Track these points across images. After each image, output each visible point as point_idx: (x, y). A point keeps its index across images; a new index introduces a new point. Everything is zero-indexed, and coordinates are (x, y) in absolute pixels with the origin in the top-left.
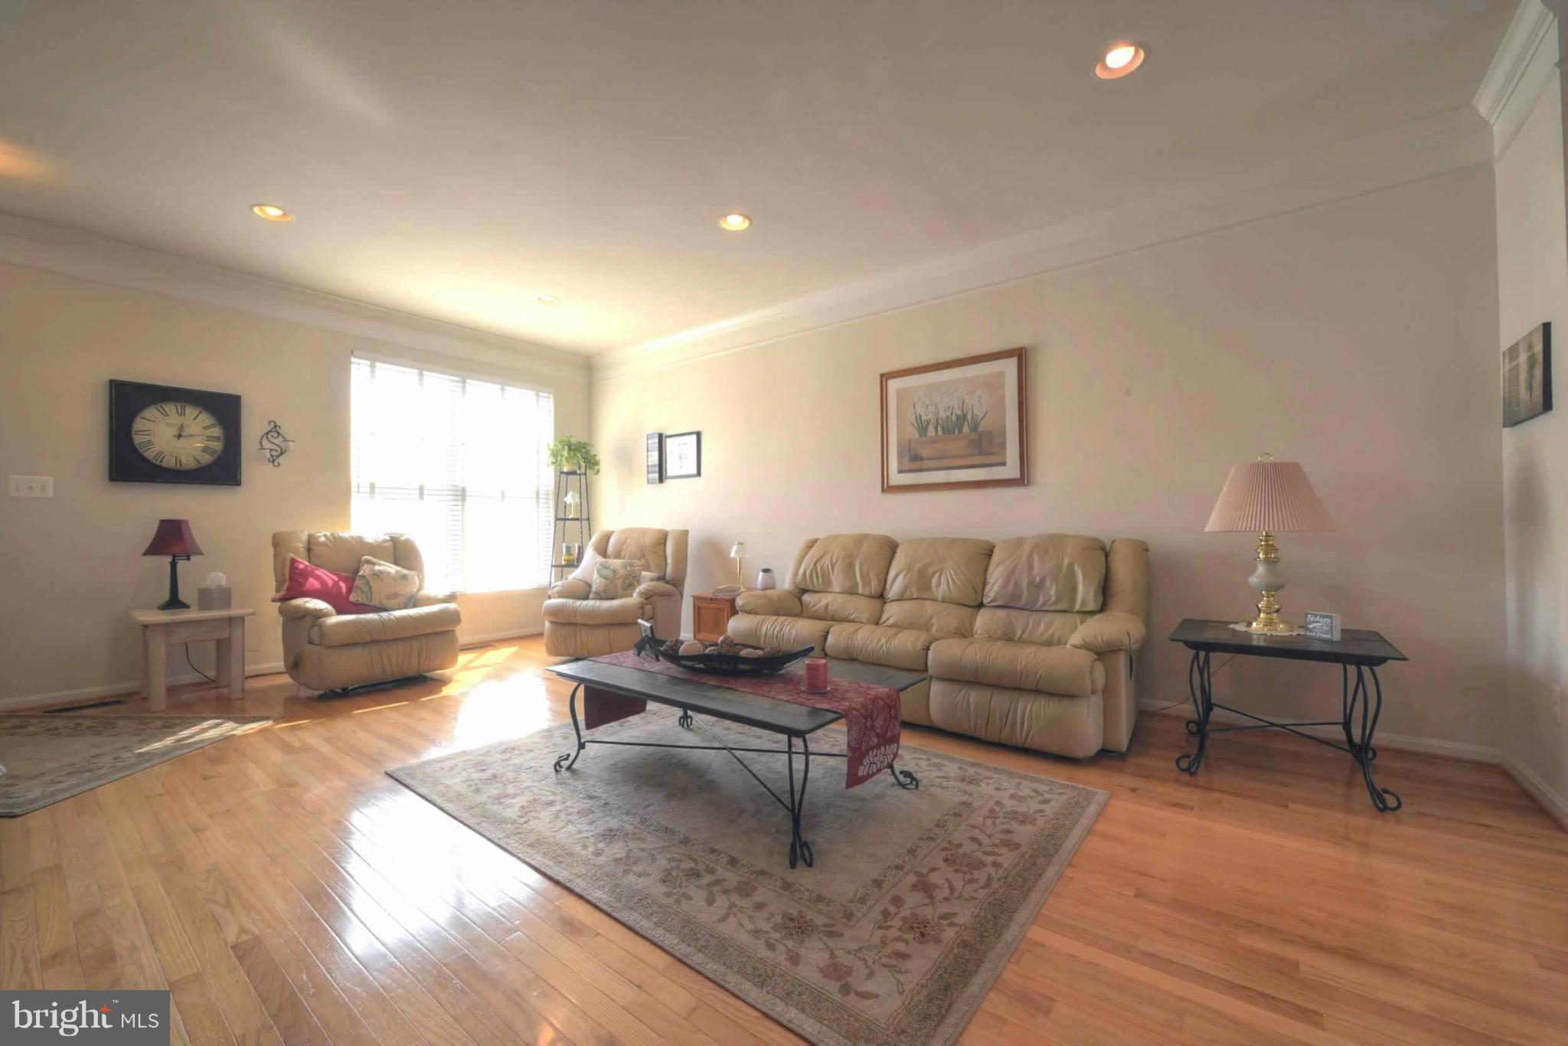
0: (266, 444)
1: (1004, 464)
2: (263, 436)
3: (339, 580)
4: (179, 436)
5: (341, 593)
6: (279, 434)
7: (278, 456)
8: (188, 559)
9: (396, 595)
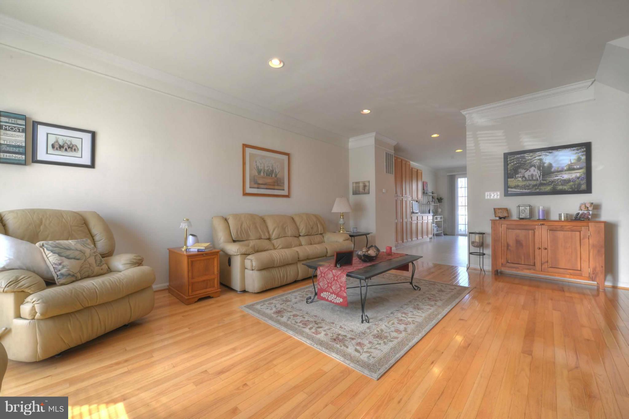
1: (284, 190)
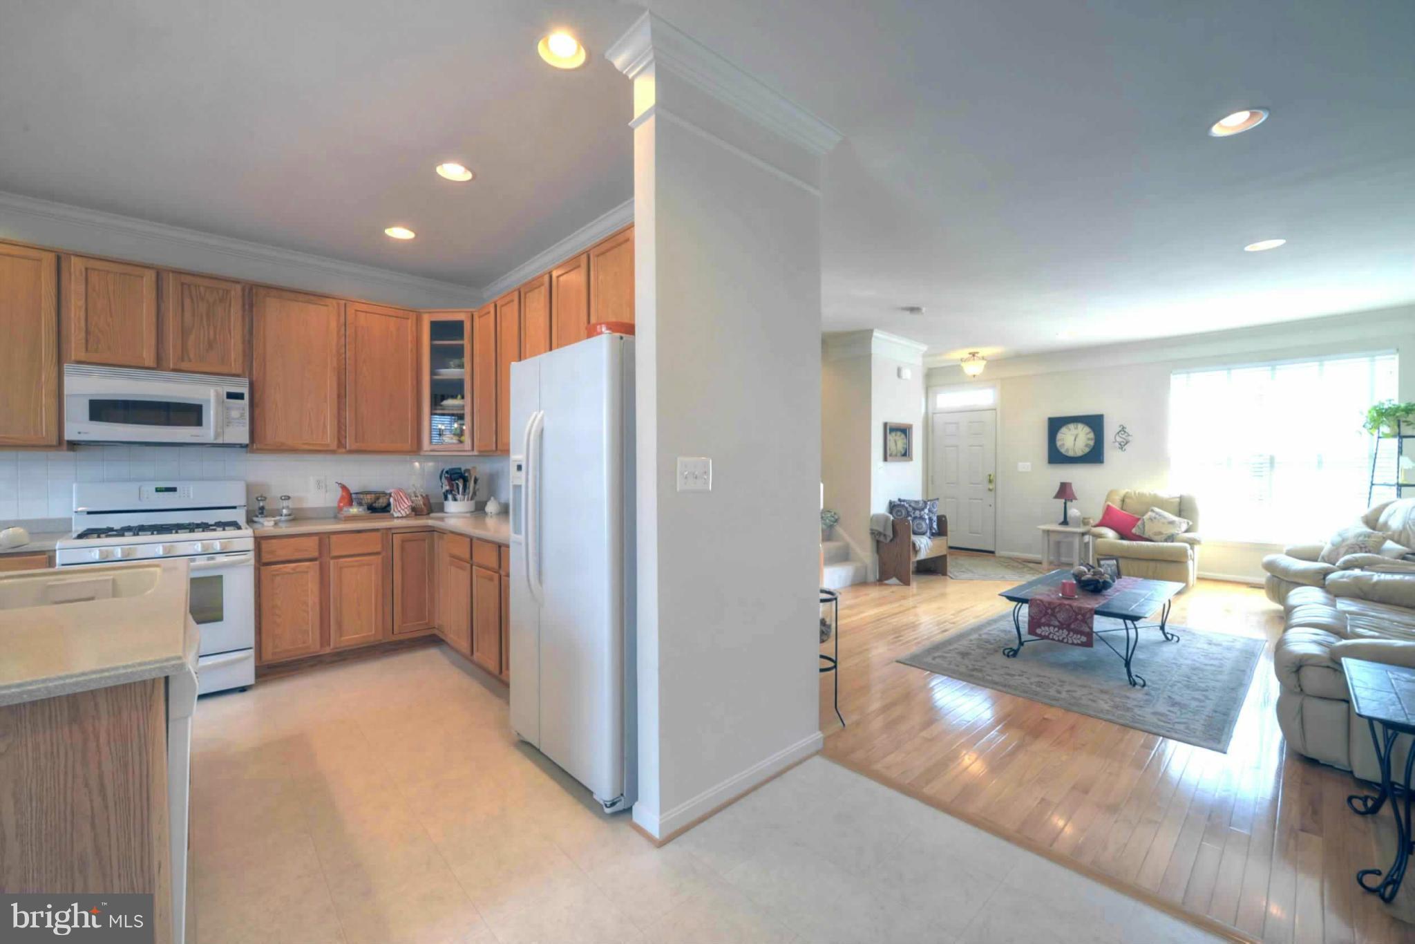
0: (1118, 439)
4: (1075, 440)
6: (1125, 432)
7: (1124, 445)
8: (1072, 501)
9: (1160, 533)
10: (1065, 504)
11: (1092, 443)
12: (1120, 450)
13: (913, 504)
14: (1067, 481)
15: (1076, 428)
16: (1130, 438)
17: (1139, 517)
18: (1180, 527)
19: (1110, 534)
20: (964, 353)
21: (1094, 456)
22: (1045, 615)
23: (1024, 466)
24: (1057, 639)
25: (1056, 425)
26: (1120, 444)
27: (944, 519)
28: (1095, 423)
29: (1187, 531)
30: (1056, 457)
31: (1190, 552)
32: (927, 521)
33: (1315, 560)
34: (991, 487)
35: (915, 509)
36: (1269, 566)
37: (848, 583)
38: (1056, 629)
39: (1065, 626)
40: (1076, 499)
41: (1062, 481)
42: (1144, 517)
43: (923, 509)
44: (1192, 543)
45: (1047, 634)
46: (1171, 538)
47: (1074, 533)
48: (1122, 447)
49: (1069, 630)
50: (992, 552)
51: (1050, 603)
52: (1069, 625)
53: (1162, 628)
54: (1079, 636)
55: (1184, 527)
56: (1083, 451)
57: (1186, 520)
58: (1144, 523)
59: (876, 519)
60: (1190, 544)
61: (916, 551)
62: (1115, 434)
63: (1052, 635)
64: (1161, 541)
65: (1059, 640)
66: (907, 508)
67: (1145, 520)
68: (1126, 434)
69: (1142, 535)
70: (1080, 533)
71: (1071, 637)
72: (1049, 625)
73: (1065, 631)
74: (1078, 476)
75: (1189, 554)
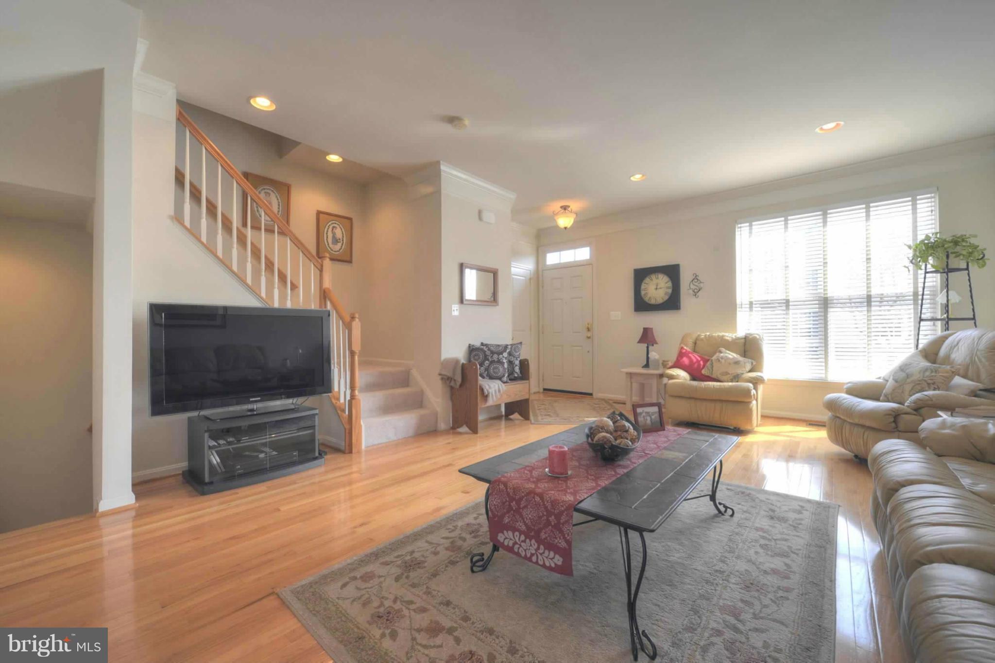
0: (692, 287)
2: (690, 283)
3: (701, 360)
4: (656, 289)
5: (700, 367)
6: (698, 280)
7: (697, 292)
8: (653, 346)
9: (727, 373)
10: (648, 347)
11: (670, 291)
12: (694, 297)
13: (492, 348)
14: (650, 327)
15: (658, 278)
16: (702, 285)
17: (708, 358)
18: (745, 367)
19: (682, 375)
20: (556, 206)
21: (672, 303)
22: (508, 512)
23: (616, 315)
24: (523, 554)
25: (641, 275)
26: (694, 291)
27: (526, 363)
28: (672, 272)
29: (750, 371)
30: (641, 305)
31: (753, 392)
32: (506, 366)
33: (877, 399)
34: (589, 335)
35: (493, 353)
36: (832, 406)
37: (411, 432)
38: (523, 538)
39: (532, 534)
40: (657, 343)
41: (645, 327)
42: (713, 358)
43: (501, 353)
44: (756, 382)
45: (511, 544)
46: (736, 378)
47: (652, 375)
48: (695, 294)
49: (540, 542)
50: (591, 394)
51: (516, 490)
52: (538, 532)
53: (713, 498)
54: (552, 554)
55: (748, 367)
56: (663, 299)
57: (750, 360)
58: (712, 363)
59: (447, 363)
60: (753, 384)
61: (485, 397)
62: (689, 282)
63: (517, 546)
64: (728, 382)
65: (525, 558)
66: (485, 352)
67: (713, 361)
68: (699, 282)
69: (710, 376)
70: (657, 375)
71: (541, 554)
72: (514, 530)
73: (533, 541)
74: (659, 322)
75: (752, 394)
